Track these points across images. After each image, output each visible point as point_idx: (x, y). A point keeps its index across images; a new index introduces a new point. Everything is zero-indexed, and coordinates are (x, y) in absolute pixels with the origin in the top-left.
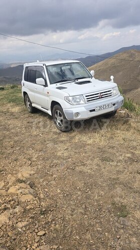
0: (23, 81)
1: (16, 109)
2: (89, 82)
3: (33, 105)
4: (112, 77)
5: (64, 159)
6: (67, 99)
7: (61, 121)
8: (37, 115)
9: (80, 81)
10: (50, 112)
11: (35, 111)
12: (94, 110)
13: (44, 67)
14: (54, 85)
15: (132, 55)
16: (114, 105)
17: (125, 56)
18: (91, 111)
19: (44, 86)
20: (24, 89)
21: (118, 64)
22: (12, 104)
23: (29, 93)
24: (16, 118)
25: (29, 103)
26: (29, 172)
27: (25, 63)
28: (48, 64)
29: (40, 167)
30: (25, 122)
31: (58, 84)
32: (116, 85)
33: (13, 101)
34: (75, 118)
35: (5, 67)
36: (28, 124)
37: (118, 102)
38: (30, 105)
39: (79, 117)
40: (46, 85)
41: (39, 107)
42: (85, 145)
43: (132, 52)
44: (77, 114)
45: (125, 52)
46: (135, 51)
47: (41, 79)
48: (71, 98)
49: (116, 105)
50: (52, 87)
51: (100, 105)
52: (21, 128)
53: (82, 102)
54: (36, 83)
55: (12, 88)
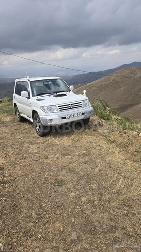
0: (14, 94)
1: (8, 119)
2: (65, 95)
3: (21, 115)
4: (85, 92)
5: (33, 154)
6: (43, 108)
7: (40, 127)
8: (24, 124)
9: (58, 94)
10: (32, 120)
11: (23, 120)
12: (65, 118)
13: (29, 82)
14: (36, 97)
15: (133, 72)
16: (83, 114)
17: (126, 72)
18: (63, 118)
19: (28, 98)
20: (14, 101)
21: (120, 80)
22: (5, 114)
23: (18, 104)
24: (6, 126)
25: (18, 113)
26: (2, 161)
27: (16, 79)
28: (32, 79)
29: (12, 159)
30: (13, 129)
31: (39, 96)
32: (87, 97)
33: (7, 112)
34: (49, 124)
35: (8, 82)
36: (15, 131)
37: (87, 112)
38: (19, 115)
39: (53, 123)
40: (29, 98)
41: (25, 116)
42: (53, 145)
43: (134, 68)
44: (51, 120)
45: (126, 69)
46: (136, 68)
47: (25, 92)
48: (46, 108)
49: (85, 115)
50: (33, 99)
51: (70, 114)
52: (8, 133)
53: (55, 111)
54: (20, 95)
55: (9, 101)
